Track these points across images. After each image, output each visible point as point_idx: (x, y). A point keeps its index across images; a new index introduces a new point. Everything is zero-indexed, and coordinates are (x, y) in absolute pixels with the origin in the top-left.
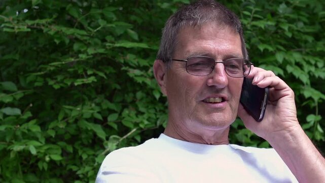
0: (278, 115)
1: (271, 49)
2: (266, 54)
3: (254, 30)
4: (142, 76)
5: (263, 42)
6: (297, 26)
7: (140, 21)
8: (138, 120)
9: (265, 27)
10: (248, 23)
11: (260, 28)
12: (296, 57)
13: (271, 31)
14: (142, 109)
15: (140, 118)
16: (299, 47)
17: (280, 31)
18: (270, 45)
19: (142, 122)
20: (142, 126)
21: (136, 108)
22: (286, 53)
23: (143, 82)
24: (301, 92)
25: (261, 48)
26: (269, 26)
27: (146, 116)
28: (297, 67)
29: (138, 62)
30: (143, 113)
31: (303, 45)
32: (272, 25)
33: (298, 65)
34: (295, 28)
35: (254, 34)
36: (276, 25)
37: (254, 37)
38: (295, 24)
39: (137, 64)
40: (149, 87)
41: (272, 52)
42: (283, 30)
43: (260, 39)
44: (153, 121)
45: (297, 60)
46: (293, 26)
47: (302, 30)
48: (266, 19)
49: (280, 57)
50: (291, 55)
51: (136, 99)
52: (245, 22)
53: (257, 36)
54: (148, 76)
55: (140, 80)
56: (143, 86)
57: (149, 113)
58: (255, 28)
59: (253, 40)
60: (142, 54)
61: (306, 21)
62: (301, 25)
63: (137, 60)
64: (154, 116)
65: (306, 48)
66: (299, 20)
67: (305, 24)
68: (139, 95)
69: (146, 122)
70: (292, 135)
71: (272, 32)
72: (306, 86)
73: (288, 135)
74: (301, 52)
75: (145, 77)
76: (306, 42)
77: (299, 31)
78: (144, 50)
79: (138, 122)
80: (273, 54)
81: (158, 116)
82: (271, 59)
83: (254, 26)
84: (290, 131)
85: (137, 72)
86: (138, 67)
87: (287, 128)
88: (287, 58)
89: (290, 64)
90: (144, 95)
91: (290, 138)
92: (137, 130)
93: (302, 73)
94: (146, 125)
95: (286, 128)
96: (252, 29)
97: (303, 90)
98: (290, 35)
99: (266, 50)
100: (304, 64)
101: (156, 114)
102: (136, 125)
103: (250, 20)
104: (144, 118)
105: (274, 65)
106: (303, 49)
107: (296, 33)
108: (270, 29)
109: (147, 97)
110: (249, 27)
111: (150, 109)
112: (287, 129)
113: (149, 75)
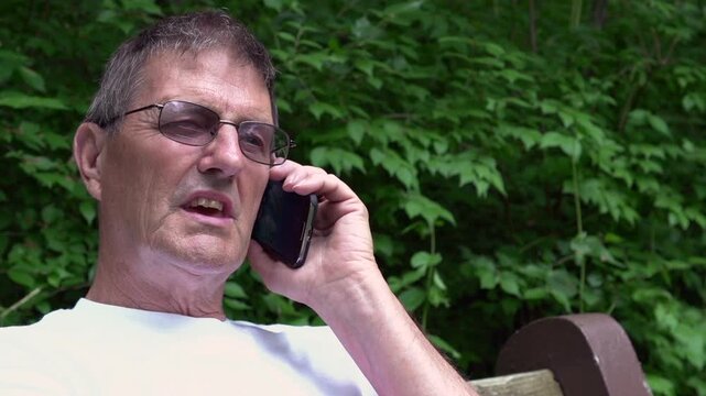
0: (335, 248)
1: (336, 113)
2: (326, 123)
3: (301, 73)
4: (52, 171)
5: (320, 98)
6: (392, 66)
7: (49, 50)
8: (45, 270)
9: (324, 67)
10: (289, 59)
11: (315, 70)
12: (392, 130)
13: (338, 75)
14: (54, 245)
15: (51, 265)
16: (400, 110)
17: (356, 76)
18: (335, 104)
19: (54, 274)
20: (53, 282)
21: (43, 243)
22: (370, 122)
23: (56, 185)
24: (402, 206)
25: (317, 110)
26: (334, 64)
27: (63, 260)
28: (392, 153)
29: (44, 140)
30: (56, 254)
31: (406, 105)
32: (339, 64)
33: (395, 147)
34: (390, 71)
35: (302, 82)
36: (349, 63)
37: (303, 88)
38: (389, 61)
39: (43, 145)
40: (70, 197)
41: (338, 119)
42: (365, 75)
43: (314, 93)
44: (80, 270)
45: (394, 138)
46: (384, 66)
47: (405, 75)
48: (327, 50)
49: (356, 132)
50: (381, 127)
51: (42, 222)
52: (282, 55)
53: (309, 86)
54: (67, 172)
55: (48, 181)
56: (57, 194)
57: (71, 253)
58: (304, 69)
59: (301, 95)
60: (55, 122)
61: (413, 54)
62: (401, 63)
63: (42, 136)
64: (81, 260)
65: (413, 112)
66: (399, 52)
67: (410, 61)
68: (49, 213)
69: (63, 274)
70: (364, 288)
71: (343, 77)
72: (410, 192)
73: (356, 287)
74: (401, 121)
75: (62, 173)
76: (413, 99)
77: (397, 77)
78: (59, 114)
79: (44, 273)
80: (342, 124)
81: (90, 261)
82: (338, 135)
83: (301, 65)
84: (359, 280)
85: (43, 162)
86: (46, 152)
87: (354, 272)
88: (371, 133)
89: (378, 145)
90: (61, 214)
91: (361, 294)
92: (43, 290)
93: (402, 166)
94: (63, 280)
95: (351, 273)
96: (297, 71)
97: (406, 200)
98: (377, 84)
99: (326, 116)
100: (407, 145)
101: (86, 256)
102: (41, 279)
103: (292, 50)
104: (59, 265)
105: (345, 148)
106: (407, 115)
107: (391, 80)
108: (336, 70)
109: (66, 218)
110: (290, 65)
111: (73, 244)
112: (353, 275)
113: (70, 171)
